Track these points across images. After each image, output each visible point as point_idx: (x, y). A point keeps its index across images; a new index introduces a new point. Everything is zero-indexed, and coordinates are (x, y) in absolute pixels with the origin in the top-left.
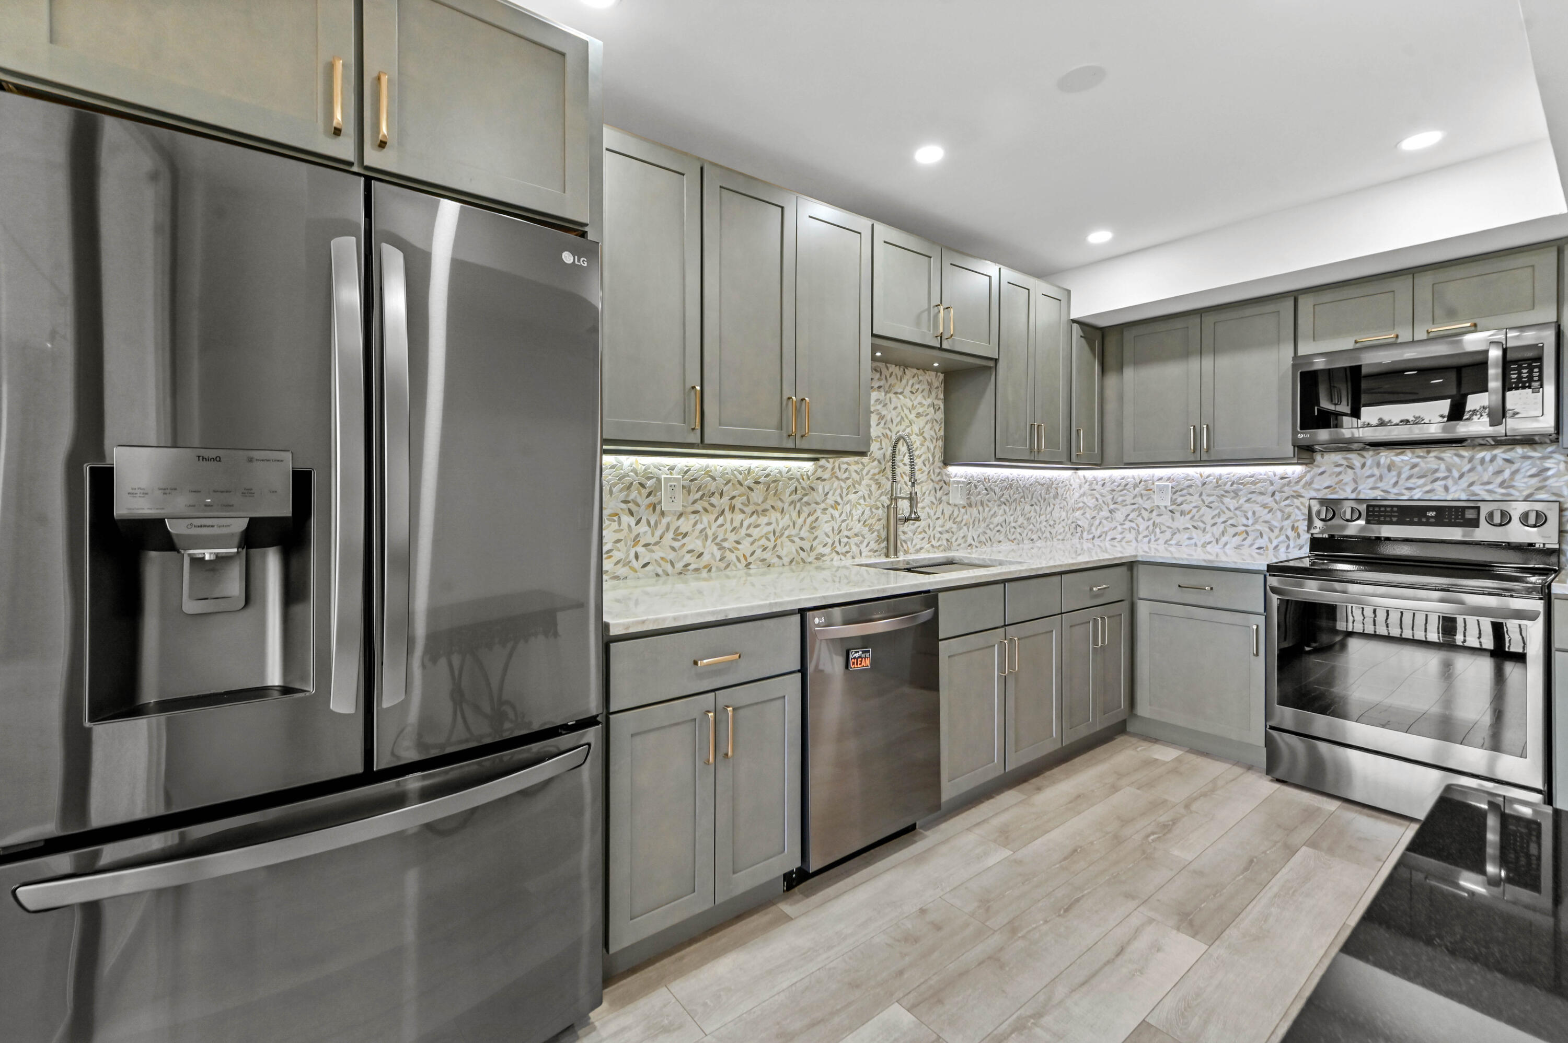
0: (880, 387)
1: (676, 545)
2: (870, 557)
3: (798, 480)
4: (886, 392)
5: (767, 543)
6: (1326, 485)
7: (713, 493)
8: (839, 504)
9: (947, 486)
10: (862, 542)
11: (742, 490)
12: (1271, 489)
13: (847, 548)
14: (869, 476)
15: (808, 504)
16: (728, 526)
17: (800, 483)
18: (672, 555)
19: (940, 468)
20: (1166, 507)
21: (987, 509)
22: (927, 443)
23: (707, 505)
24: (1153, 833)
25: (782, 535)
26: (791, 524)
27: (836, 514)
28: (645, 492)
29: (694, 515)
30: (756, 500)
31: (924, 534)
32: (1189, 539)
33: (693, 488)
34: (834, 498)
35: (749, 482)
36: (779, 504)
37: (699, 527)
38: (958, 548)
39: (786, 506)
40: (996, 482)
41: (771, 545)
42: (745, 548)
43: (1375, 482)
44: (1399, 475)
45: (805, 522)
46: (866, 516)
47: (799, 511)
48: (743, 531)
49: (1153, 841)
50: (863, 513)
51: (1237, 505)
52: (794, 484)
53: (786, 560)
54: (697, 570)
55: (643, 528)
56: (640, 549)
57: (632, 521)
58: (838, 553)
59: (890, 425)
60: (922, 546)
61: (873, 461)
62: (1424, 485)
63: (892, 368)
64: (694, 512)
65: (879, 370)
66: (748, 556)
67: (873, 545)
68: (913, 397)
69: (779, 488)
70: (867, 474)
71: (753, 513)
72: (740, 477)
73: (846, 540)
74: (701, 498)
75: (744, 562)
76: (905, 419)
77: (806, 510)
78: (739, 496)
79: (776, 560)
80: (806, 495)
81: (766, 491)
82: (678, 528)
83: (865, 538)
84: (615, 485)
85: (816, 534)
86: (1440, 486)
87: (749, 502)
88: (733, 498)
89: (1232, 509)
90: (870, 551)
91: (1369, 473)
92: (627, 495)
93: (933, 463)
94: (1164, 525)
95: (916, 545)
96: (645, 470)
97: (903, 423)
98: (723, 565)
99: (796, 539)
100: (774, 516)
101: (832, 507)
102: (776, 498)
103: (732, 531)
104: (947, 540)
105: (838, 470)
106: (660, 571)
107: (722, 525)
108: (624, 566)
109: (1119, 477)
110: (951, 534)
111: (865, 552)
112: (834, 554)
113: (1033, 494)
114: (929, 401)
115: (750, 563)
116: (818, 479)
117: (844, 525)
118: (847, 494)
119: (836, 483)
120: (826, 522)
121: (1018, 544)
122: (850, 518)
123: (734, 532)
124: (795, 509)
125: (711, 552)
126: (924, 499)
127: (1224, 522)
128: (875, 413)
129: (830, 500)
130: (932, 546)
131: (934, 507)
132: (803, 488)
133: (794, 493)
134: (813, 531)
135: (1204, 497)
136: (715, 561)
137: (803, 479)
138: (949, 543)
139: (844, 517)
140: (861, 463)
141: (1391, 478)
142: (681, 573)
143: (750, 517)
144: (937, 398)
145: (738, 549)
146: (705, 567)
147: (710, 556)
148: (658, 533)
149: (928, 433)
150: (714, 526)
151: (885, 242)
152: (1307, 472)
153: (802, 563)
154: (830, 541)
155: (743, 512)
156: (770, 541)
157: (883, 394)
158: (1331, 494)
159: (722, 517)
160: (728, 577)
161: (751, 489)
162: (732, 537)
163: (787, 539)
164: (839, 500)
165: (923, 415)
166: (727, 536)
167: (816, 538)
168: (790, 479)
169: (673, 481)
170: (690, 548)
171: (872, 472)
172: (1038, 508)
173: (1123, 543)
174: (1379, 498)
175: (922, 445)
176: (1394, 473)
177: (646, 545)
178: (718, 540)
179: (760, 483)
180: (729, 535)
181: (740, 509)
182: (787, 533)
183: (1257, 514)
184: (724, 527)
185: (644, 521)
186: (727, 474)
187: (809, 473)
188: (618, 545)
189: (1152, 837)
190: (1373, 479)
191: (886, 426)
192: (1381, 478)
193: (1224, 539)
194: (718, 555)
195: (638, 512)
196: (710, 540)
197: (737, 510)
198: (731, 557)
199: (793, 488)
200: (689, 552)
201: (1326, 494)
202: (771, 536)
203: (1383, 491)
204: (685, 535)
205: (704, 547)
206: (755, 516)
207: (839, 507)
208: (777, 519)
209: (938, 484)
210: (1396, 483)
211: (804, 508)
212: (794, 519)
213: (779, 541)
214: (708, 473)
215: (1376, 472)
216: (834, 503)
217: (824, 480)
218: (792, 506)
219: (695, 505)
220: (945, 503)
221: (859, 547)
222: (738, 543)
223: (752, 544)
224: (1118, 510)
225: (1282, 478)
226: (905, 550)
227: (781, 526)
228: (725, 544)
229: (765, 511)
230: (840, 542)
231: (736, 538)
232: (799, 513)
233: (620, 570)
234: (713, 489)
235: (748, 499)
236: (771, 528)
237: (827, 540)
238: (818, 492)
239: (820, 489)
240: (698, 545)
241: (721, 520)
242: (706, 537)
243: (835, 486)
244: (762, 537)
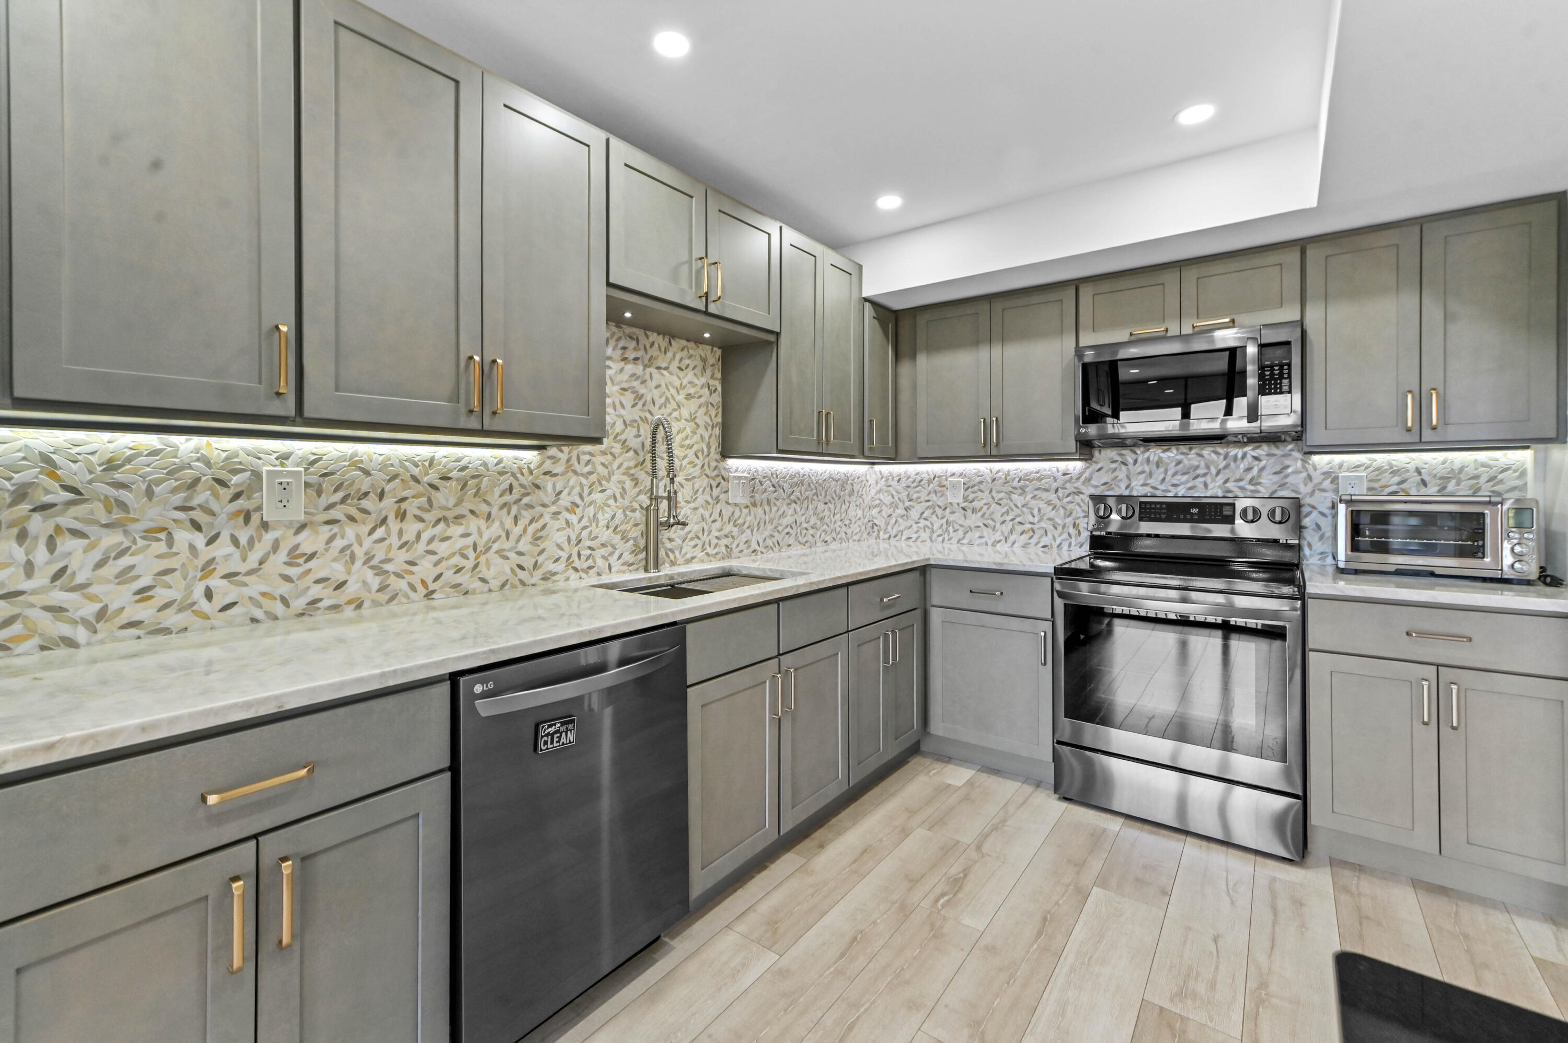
0: (636, 359)
1: (293, 572)
2: (624, 572)
3: (513, 475)
4: (646, 366)
5: (462, 562)
6: (1103, 481)
7: (366, 494)
8: (578, 507)
9: (726, 482)
10: (611, 554)
11: (420, 488)
12: (1055, 485)
13: (590, 562)
14: (622, 470)
15: (530, 506)
16: (395, 541)
17: (517, 479)
18: (284, 588)
19: (716, 461)
20: (958, 504)
21: (774, 509)
22: (701, 431)
23: (353, 512)
24: (943, 895)
25: (488, 549)
26: (504, 535)
27: (574, 519)
28: (226, 493)
29: (328, 527)
30: (444, 502)
31: (696, 540)
32: (981, 537)
33: (327, 485)
34: (571, 499)
35: (432, 477)
36: (484, 508)
37: (339, 543)
38: (740, 555)
39: (494, 511)
40: (785, 477)
41: (469, 564)
42: (426, 568)
43: (1146, 479)
44: (1166, 472)
45: (525, 530)
46: (617, 521)
47: (516, 517)
48: (421, 547)
49: (943, 906)
50: (613, 517)
51: (1024, 502)
52: (506, 481)
53: (495, 584)
54: (335, 608)
55: (223, 548)
56: (215, 582)
57: (199, 539)
58: (576, 570)
59: (651, 407)
60: (694, 555)
61: (627, 452)
62: (1187, 482)
63: (653, 337)
64: (330, 522)
65: (635, 337)
66: (429, 581)
67: (627, 557)
68: (681, 374)
69: (483, 486)
70: (619, 468)
71: (438, 521)
72: (416, 471)
73: (589, 552)
74: (343, 501)
75: (422, 591)
76: (671, 401)
77: (527, 515)
78: (413, 497)
79: (477, 584)
80: (528, 494)
81: (461, 490)
82: (297, 546)
83: (616, 549)
84: (158, 482)
85: (542, 547)
86: (1201, 482)
87: (431, 506)
88: (403, 500)
89: (1020, 505)
90: (624, 564)
91: (1140, 469)
92: (186, 499)
93: (708, 455)
94: (957, 523)
95: (686, 553)
96: (227, 458)
97: (668, 405)
98: (383, 597)
99: (512, 555)
100: (473, 524)
101: (567, 510)
102: (477, 499)
103: (401, 547)
104: (727, 546)
105: (576, 463)
106: (259, 614)
107: (383, 540)
108: (180, 610)
109: (914, 473)
110: (730, 539)
111: (616, 566)
112: (571, 571)
113: (827, 491)
114: (703, 380)
115: (433, 592)
116: (545, 474)
117: (585, 533)
118: (590, 494)
119: (573, 480)
120: (558, 530)
121: (811, 548)
122: (594, 524)
123: (404, 549)
124: (509, 513)
125: (362, 579)
126: (696, 498)
127: (1012, 520)
128: (630, 391)
129: (565, 500)
130: (708, 554)
131: (710, 507)
132: (522, 486)
133: (508, 492)
134: (539, 542)
135: (994, 494)
136: (370, 592)
137: (522, 474)
138: (729, 550)
139: (585, 522)
140: (611, 453)
141: (1159, 474)
142: (302, 614)
143: (433, 526)
144: (712, 377)
145: (412, 573)
146: (349, 602)
147: (359, 585)
148: (255, 556)
149: (702, 419)
150: (368, 542)
151: (626, 165)
152: (1087, 468)
153: (520, 586)
154: (564, 555)
155: (421, 520)
156: (468, 559)
157: (641, 368)
158: (1108, 490)
159: (383, 528)
160: (394, 615)
161: (435, 487)
162: (402, 556)
163: (497, 555)
164: (578, 501)
165: (694, 397)
166: (390, 555)
167: (543, 551)
168: (501, 473)
169: (285, 476)
170: (321, 575)
171: (625, 465)
172: (832, 506)
173: (918, 543)
174: (1149, 495)
175: (694, 433)
176: (1162, 470)
177: (228, 576)
178: (375, 562)
179: (450, 478)
180: (395, 553)
181: (415, 516)
182: (496, 547)
183: (1042, 512)
184: (387, 542)
185: (225, 537)
186: (392, 465)
187: (532, 466)
188: (167, 578)
189: (942, 901)
190: (1144, 475)
191: (645, 408)
192: (1151, 475)
193: (1012, 538)
194: (375, 582)
195: (211, 525)
196: (359, 563)
197: (409, 516)
198: (402, 585)
199: (505, 485)
200: (318, 582)
201: (1103, 491)
202: (472, 555)
203: (1152, 487)
204: (312, 556)
205: (349, 573)
206: (442, 525)
207: (577, 511)
208: (479, 529)
209: (714, 480)
210: (1164, 479)
211: (524, 512)
212: (507, 527)
213: (482, 559)
214: (355, 463)
215: (1147, 469)
216: (570, 504)
217: (556, 475)
218: (505, 510)
219: (331, 511)
220: (724, 503)
221: (608, 560)
222: (412, 563)
223: (436, 564)
224: (914, 507)
225: (1065, 474)
226: (671, 561)
227: (486, 537)
228: (388, 567)
229: (459, 517)
230: (579, 555)
231: (408, 556)
232: (516, 519)
233: (172, 619)
234: (364, 489)
235: (430, 501)
236: (469, 541)
237: (560, 553)
238: (546, 491)
239: (549, 487)
240: (337, 571)
241: (380, 532)
242: (353, 558)
243: (571, 483)
244: (453, 554)
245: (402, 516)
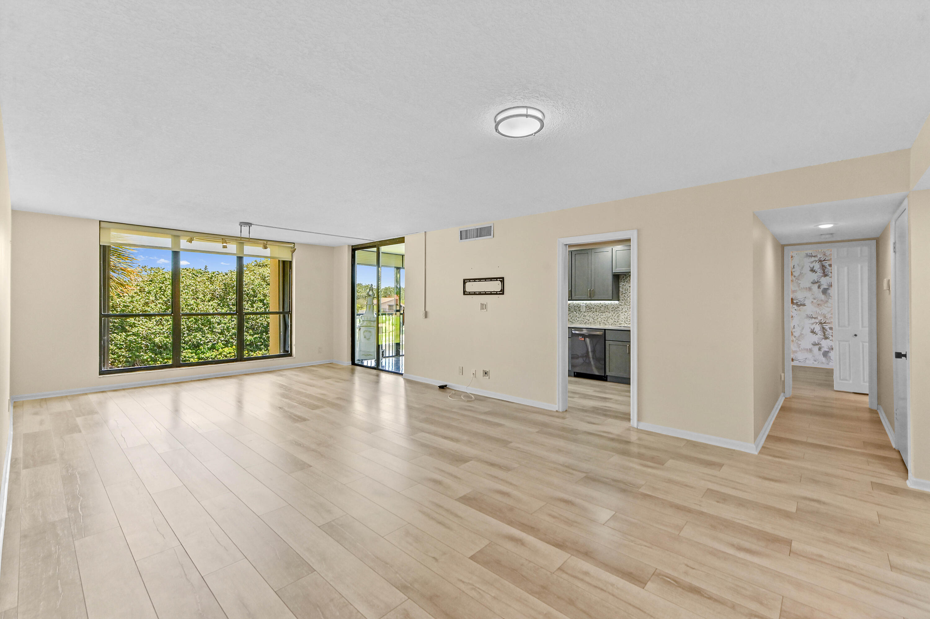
1: (584, 318)
5: (605, 319)
13: (629, 323)
15: (616, 311)
16: (595, 315)
18: (583, 320)
23: (590, 310)
25: (609, 318)
27: (626, 314)
28: (578, 307)
30: (602, 309)
33: (587, 307)
35: (600, 306)
36: (608, 311)
37: (589, 315)
39: (610, 311)
41: (606, 319)
42: (599, 320)
45: (616, 315)
48: (599, 316)
52: (613, 306)
53: (610, 324)
54: (588, 323)
55: (577, 314)
56: (577, 318)
57: (576, 313)
58: (626, 324)
64: (588, 312)
66: (600, 321)
69: (609, 307)
72: (598, 305)
73: (629, 320)
75: (599, 323)
77: (616, 313)
78: (598, 309)
80: (616, 309)
81: (605, 308)
82: (584, 315)
84: (572, 306)
88: (596, 309)
92: (575, 308)
96: (578, 303)
99: (613, 319)
100: (607, 313)
101: (624, 312)
102: (607, 309)
105: (626, 303)
106: (581, 322)
107: (594, 315)
115: (601, 323)
116: (620, 305)
117: (628, 317)
119: (626, 306)
120: (622, 316)
125: (591, 320)
129: (624, 310)
132: (615, 307)
133: (613, 308)
134: (618, 317)
136: (592, 322)
137: (615, 305)
139: (628, 315)
142: (585, 323)
146: (590, 323)
148: (580, 315)
150: (592, 315)
154: (624, 320)
155: (599, 312)
161: (601, 307)
162: (596, 317)
164: (627, 310)
167: (619, 319)
169: (583, 305)
170: (587, 319)
179: (603, 306)
180: (595, 317)
182: (610, 317)
185: (578, 313)
186: (595, 304)
195: (576, 311)
196: (591, 318)
197: (597, 312)
198: (596, 321)
202: (606, 318)
204: (586, 316)
206: (602, 313)
214: (591, 304)
218: (612, 311)
219: (588, 310)
222: (598, 318)
223: (601, 319)
227: (609, 315)
228: (594, 319)
229: (605, 312)
230: (627, 321)
231: (597, 317)
232: (614, 313)
233: (574, 321)
234: (592, 307)
235: (600, 310)
236: (606, 316)
237: (623, 320)
238: (620, 308)
239: (621, 308)
240: (588, 318)
241: (593, 314)
242: (590, 316)
243: (625, 307)
244: (604, 318)
245: (596, 311)
